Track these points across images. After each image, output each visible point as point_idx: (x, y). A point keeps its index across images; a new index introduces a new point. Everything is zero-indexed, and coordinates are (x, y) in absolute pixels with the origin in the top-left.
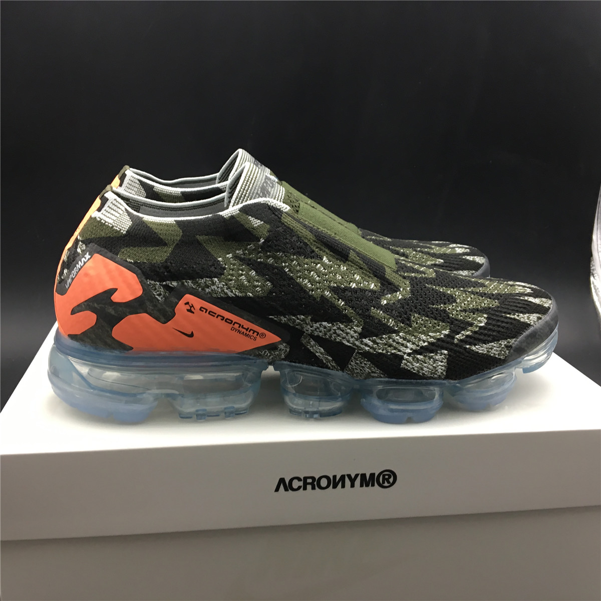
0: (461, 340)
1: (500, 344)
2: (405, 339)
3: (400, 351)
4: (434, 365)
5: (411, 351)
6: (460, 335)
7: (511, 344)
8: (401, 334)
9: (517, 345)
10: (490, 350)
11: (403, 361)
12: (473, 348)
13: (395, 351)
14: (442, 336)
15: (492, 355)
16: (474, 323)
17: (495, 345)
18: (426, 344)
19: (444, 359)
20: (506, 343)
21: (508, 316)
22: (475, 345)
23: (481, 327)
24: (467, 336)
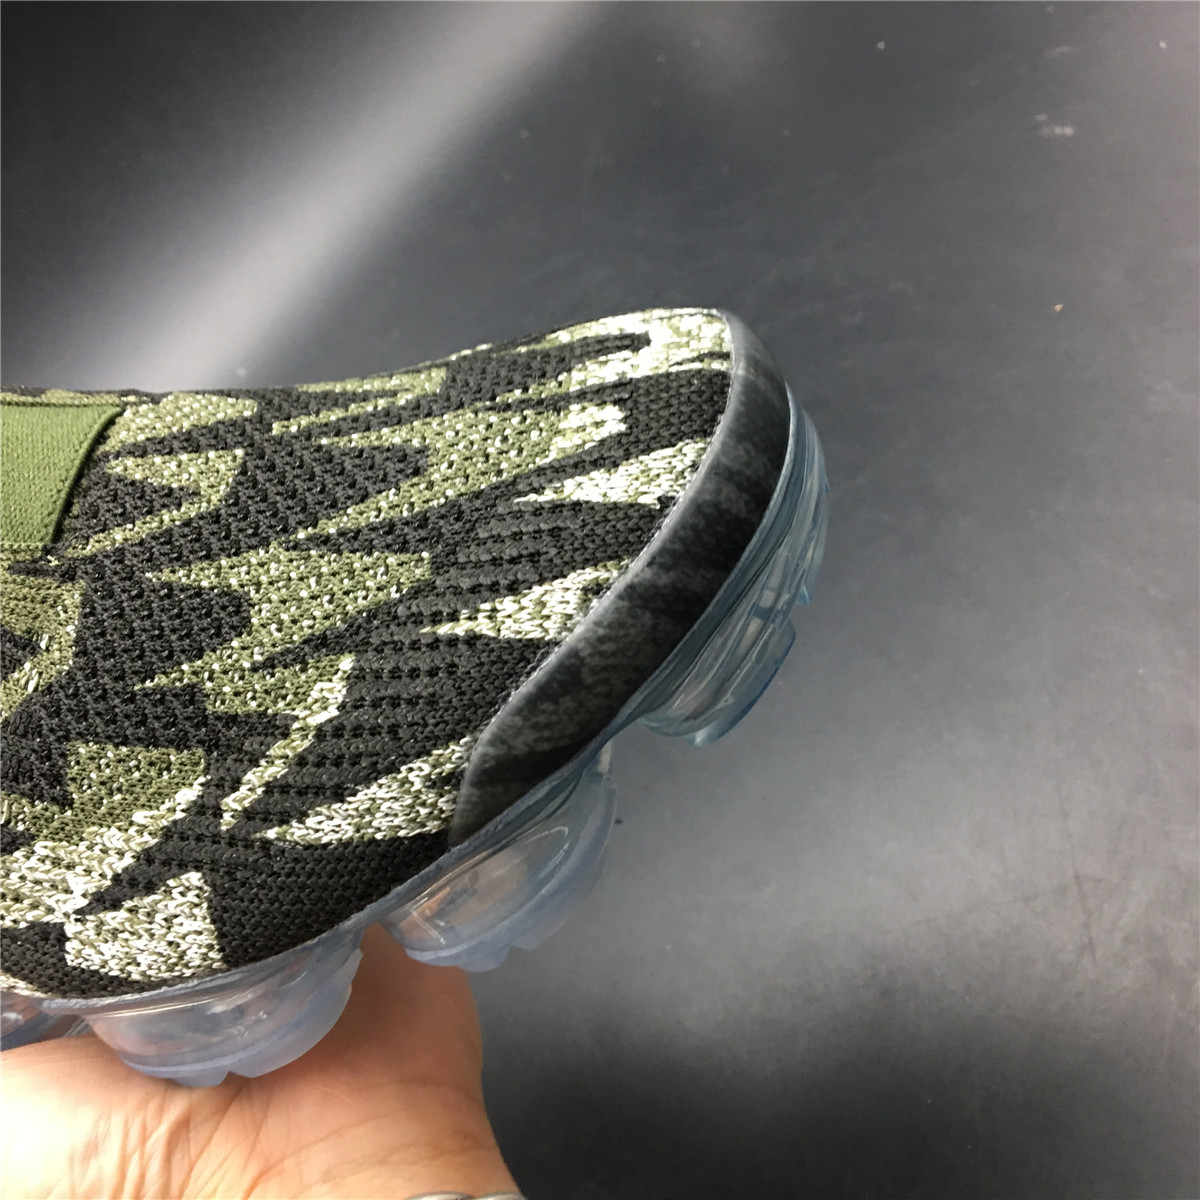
0: (245, 810)
1: (405, 781)
2: (56, 862)
3: (50, 910)
4: (170, 937)
5: (84, 902)
6: (243, 789)
7: (449, 767)
8: (41, 847)
9: (484, 757)
10: (368, 818)
11: (68, 946)
12: (297, 832)
13: (35, 913)
14: (179, 815)
15: (379, 836)
16: (296, 718)
17: (381, 793)
18: (128, 860)
19: (196, 905)
20: (427, 769)
21: (444, 630)
22: (302, 817)
23: (320, 732)
24: (269, 788)
